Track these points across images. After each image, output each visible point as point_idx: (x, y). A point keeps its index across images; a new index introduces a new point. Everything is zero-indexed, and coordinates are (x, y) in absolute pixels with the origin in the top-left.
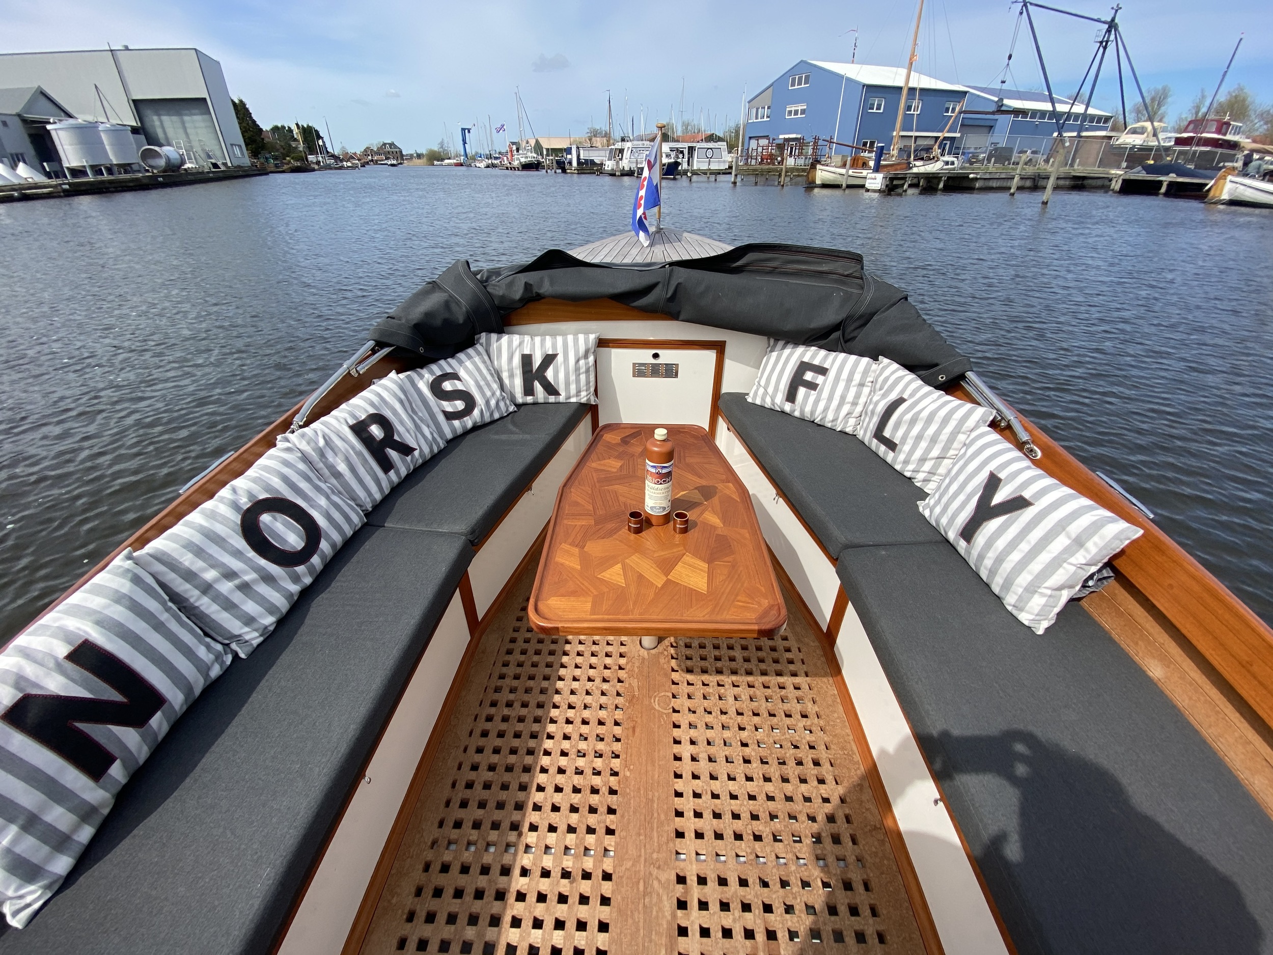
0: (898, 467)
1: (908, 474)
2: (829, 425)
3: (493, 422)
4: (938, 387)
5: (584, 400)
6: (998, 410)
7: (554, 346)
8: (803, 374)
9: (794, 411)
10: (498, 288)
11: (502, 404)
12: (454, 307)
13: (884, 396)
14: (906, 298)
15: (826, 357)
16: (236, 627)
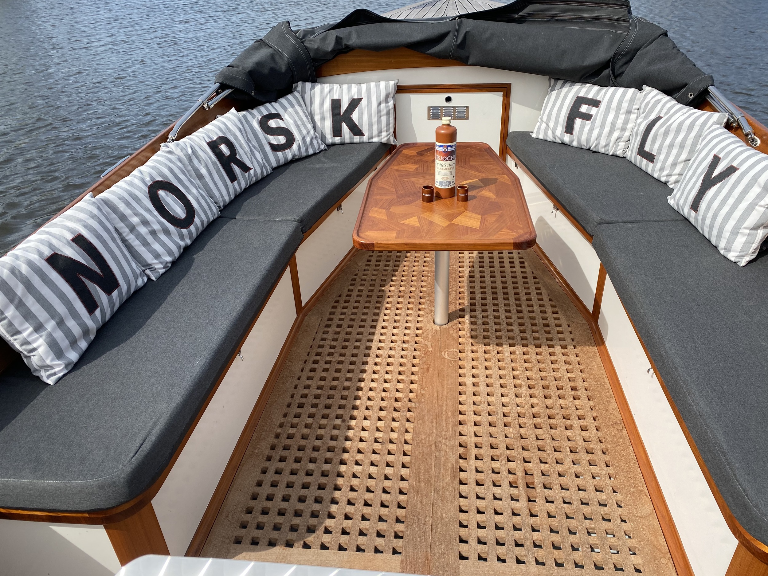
0: (656, 175)
1: (663, 179)
2: (602, 150)
3: (308, 157)
4: (688, 105)
5: (384, 140)
6: (732, 114)
7: (359, 92)
8: (579, 107)
9: (572, 141)
10: (313, 43)
11: (315, 142)
12: (278, 58)
13: (645, 118)
14: (665, 34)
15: (598, 92)
16: (149, 258)
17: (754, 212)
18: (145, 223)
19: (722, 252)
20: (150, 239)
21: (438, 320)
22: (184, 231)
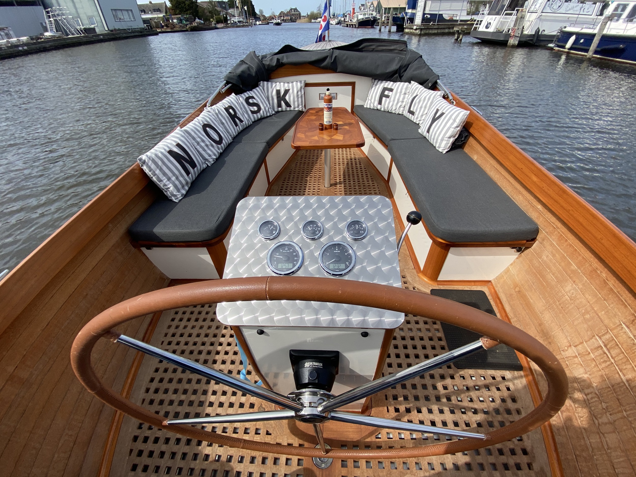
0: (415, 121)
1: (417, 123)
2: (394, 112)
3: (267, 117)
4: (429, 89)
5: (300, 109)
6: (445, 92)
7: (288, 86)
8: (384, 92)
9: (381, 108)
10: (267, 62)
11: (270, 110)
12: (251, 69)
13: (412, 96)
14: (421, 57)
15: (393, 84)
16: (207, 157)
17: (450, 131)
18: (203, 141)
19: (437, 149)
20: (206, 148)
21: (326, 186)
22: (219, 146)
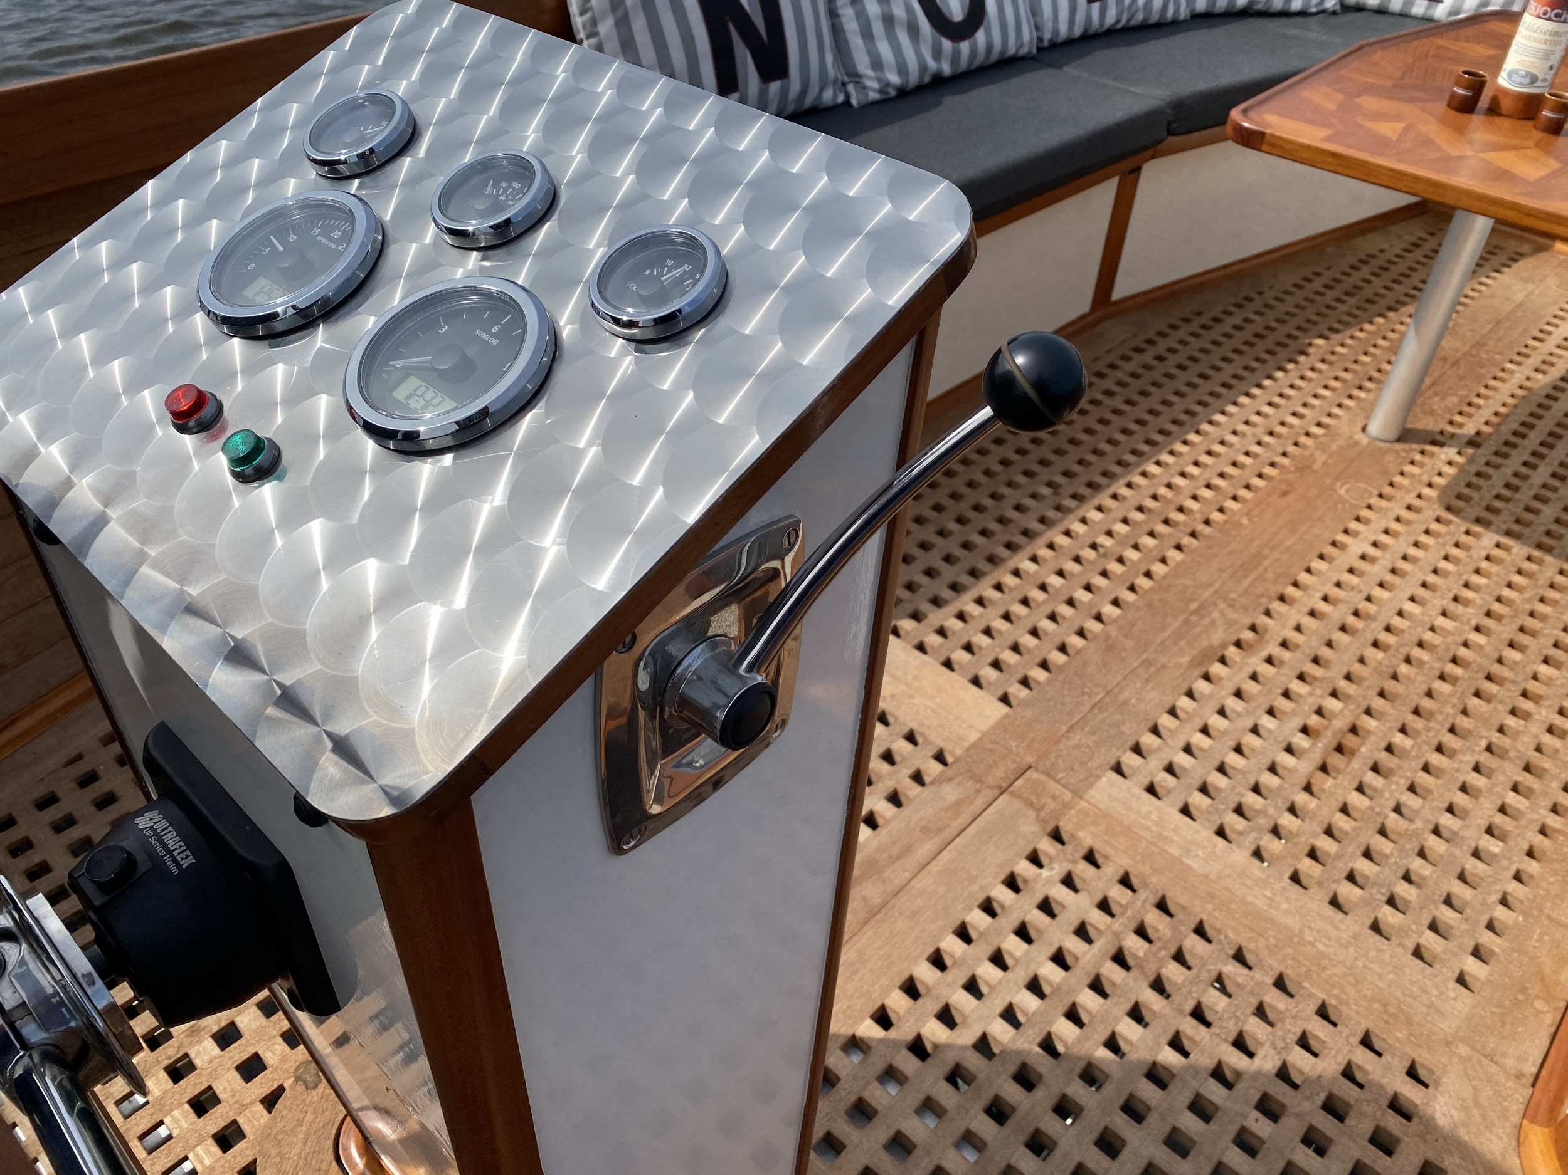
21: (1374, 428)
22: (947, 44)
